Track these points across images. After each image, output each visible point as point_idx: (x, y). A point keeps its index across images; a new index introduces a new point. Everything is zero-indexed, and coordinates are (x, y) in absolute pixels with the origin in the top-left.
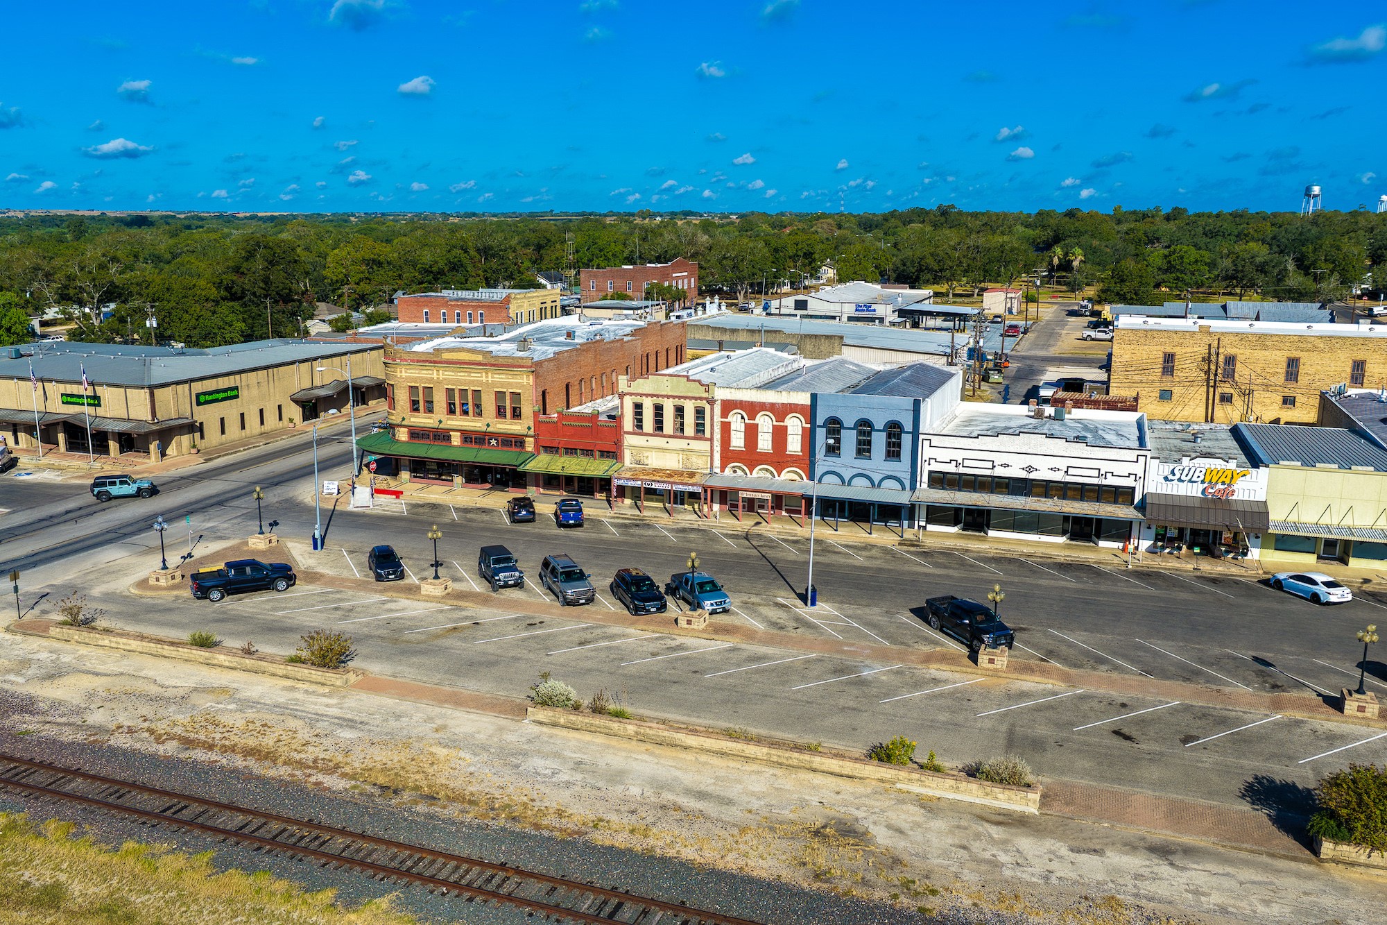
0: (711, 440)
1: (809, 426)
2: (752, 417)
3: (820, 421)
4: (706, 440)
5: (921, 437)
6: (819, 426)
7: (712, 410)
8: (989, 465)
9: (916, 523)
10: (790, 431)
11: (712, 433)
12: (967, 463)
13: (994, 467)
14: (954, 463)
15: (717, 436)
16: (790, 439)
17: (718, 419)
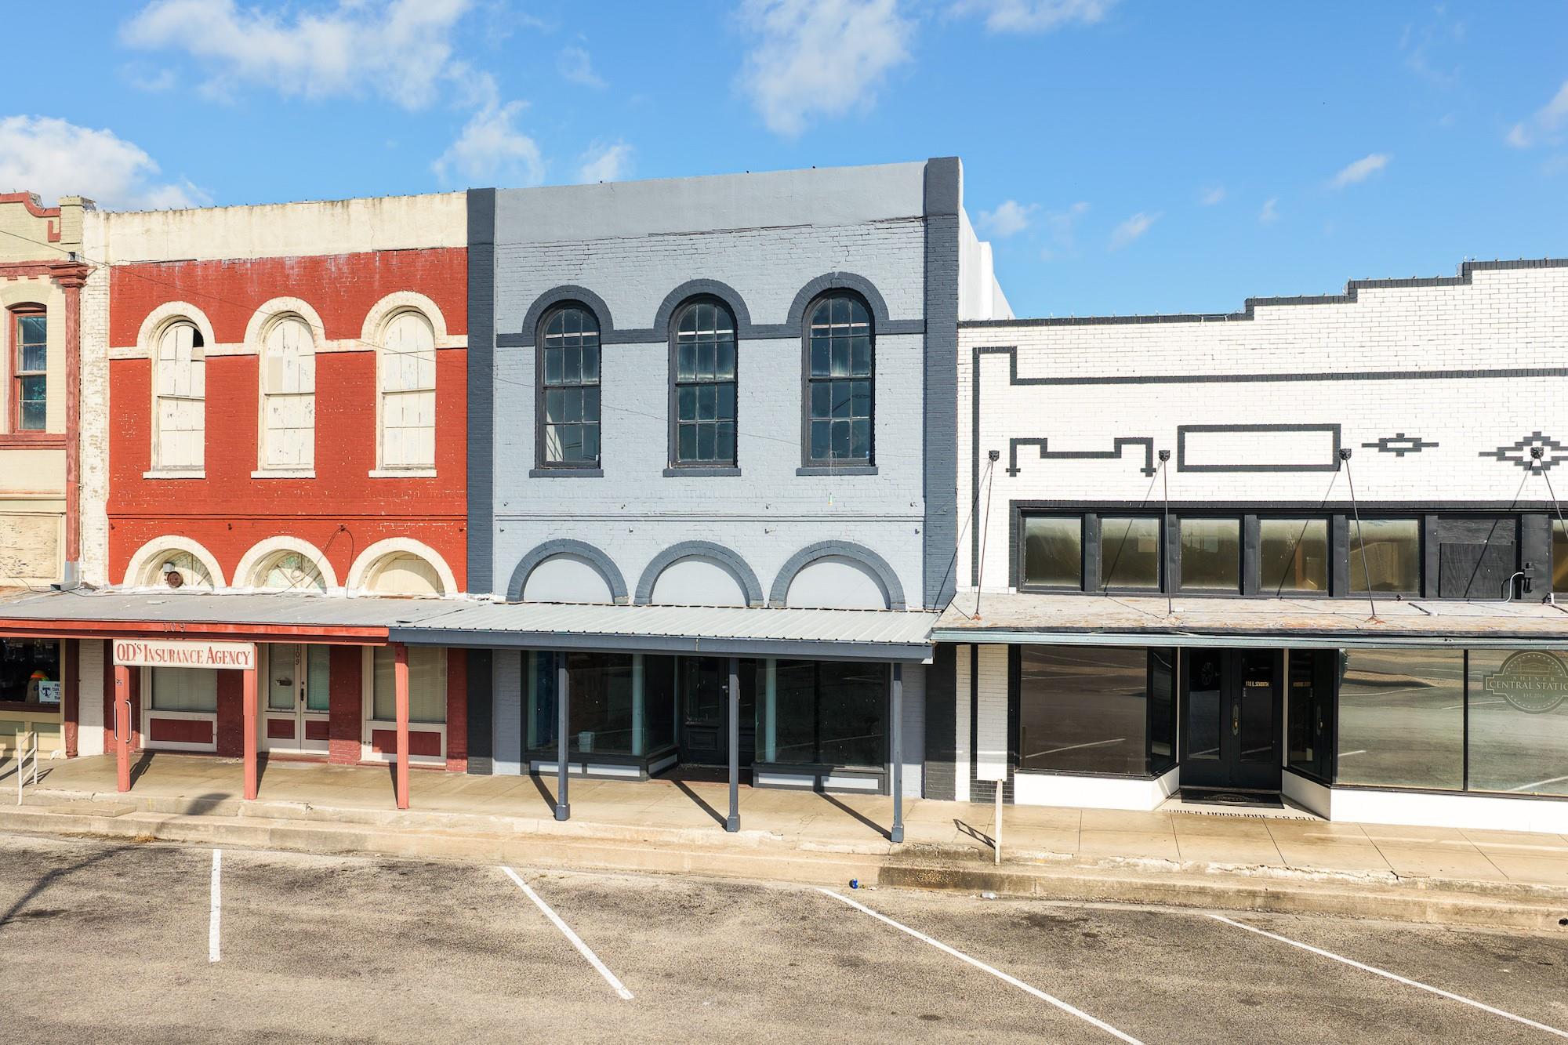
0: (70, 442)
1: (461, 341)
2: (231, 328)
3: (509, 316)
4: (53, 443)
5: (968, 341)
6: (507, 341)
7: (74, 310)
8: (1320, 448)
9: (962, 768)
10: (386, 376)
11: (74, 413)
12: (1199, 449)
13: (1342, 455)
14: (1134, 455)
15: (96, 425)
16: (387, 412)
17: (97, 349)
